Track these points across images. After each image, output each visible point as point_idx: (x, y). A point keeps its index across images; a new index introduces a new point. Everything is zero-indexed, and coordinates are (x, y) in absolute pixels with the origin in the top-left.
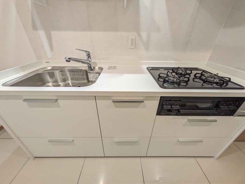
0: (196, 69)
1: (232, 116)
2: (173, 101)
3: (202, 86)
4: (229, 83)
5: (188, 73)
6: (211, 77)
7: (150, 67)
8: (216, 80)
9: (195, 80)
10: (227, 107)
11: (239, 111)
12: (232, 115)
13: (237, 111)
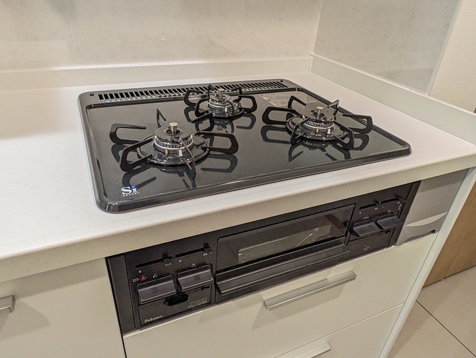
0: (278, 86)
1: (393, 246)
2: (177, 256)
3: (291, 158)
4: (372, 134)
5: (246, 109)
6: (316, 121)
7: (92, 95)
8: (332, 129)
9: (271, 134)
10: (373, 224)
11: (410, 224)
12: (394, 244)
13: (403, 227)
